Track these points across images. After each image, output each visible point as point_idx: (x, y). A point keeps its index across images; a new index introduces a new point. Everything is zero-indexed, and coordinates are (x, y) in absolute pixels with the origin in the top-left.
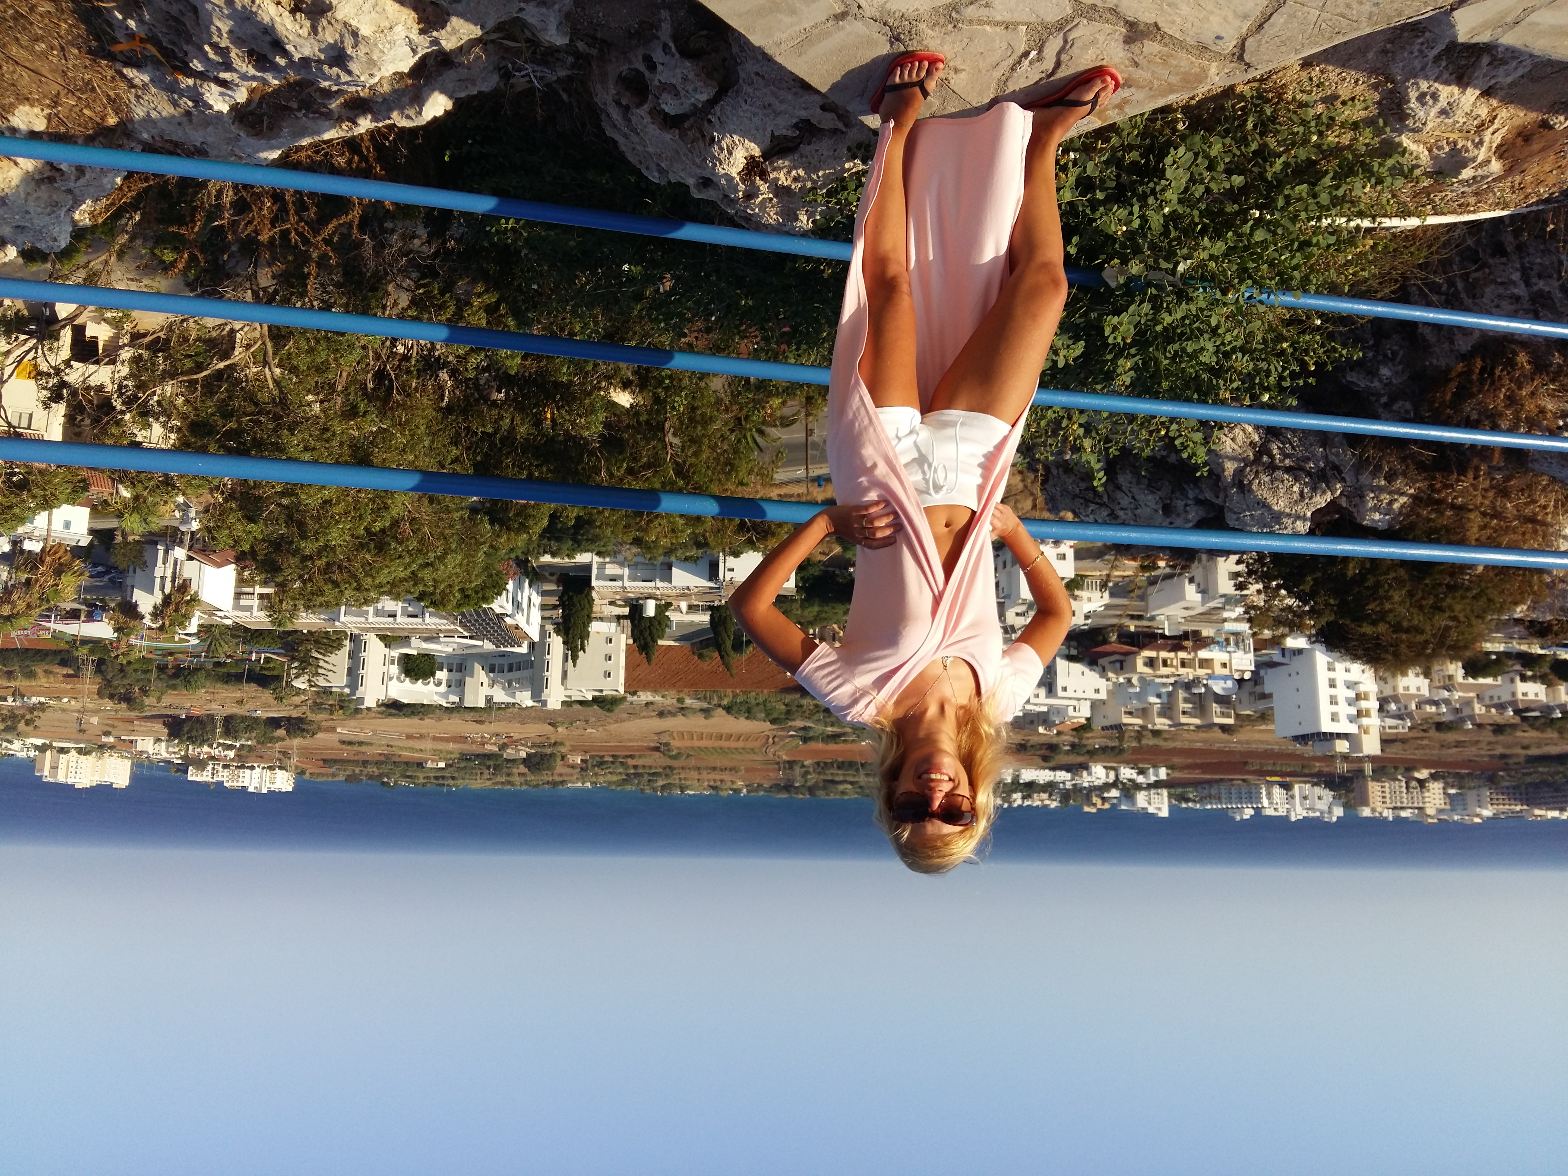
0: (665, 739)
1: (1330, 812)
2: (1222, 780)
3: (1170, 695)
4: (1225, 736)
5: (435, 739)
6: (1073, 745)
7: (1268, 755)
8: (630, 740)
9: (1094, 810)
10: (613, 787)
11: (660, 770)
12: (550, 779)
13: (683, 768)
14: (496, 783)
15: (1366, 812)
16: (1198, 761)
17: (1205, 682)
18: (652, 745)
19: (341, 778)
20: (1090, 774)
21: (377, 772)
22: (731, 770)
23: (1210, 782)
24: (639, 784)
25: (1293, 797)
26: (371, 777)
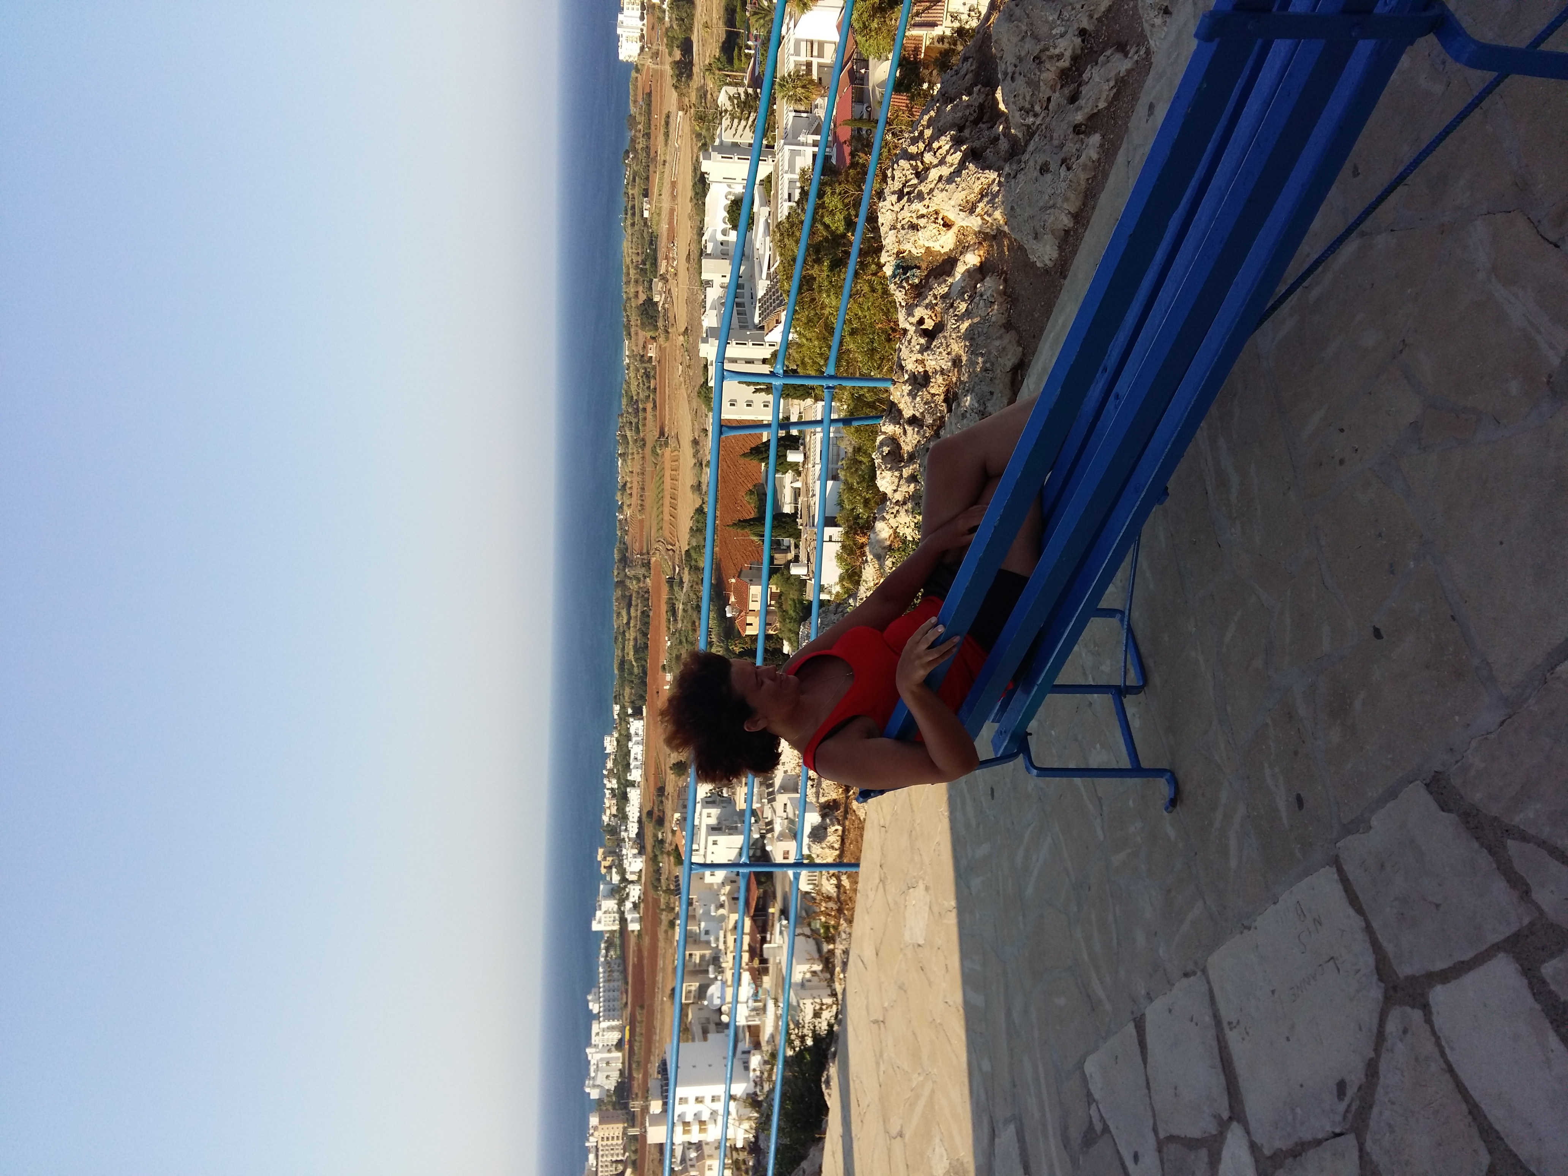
0: (672, 442)
1: (594, 1086)
2: (627, 983)
3: (708, 943)
4: (668, 992)
5: (672, 211)
6: (662, 842)
7: (650, 1030)
8: (671, 408)
9: (599, 858)
10: (624, 386)
11: (641, 435)
12: (632, 323)
13: (643, 458)
14: (628, 268)
15: (594, 1120)
16: (645, 962)
17: (719, 978)
18: (666, 430)
19: (633, 110)
20: (635, 856)
21: (639, 147)
22: (641, 505)
23: (624, 972)
24: (628, 413)
25: (609, 1051)
26: (633, 140)
